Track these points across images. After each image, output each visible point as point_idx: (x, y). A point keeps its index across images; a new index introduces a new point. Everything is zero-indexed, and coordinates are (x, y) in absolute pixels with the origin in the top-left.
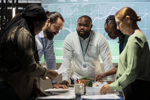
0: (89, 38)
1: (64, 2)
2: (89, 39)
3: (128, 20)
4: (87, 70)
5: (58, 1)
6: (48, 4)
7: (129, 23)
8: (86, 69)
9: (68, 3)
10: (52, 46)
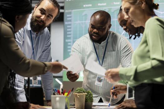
0: (106, 41)
1: (90, 7)
2: (106, 43)
3: (142, 4)
4: (101, 86)
5: (83, 6)
6: (72, 10)
7: (144, 8)
8: (101, 84)
9: (95, 7)
10: (49, 49)
